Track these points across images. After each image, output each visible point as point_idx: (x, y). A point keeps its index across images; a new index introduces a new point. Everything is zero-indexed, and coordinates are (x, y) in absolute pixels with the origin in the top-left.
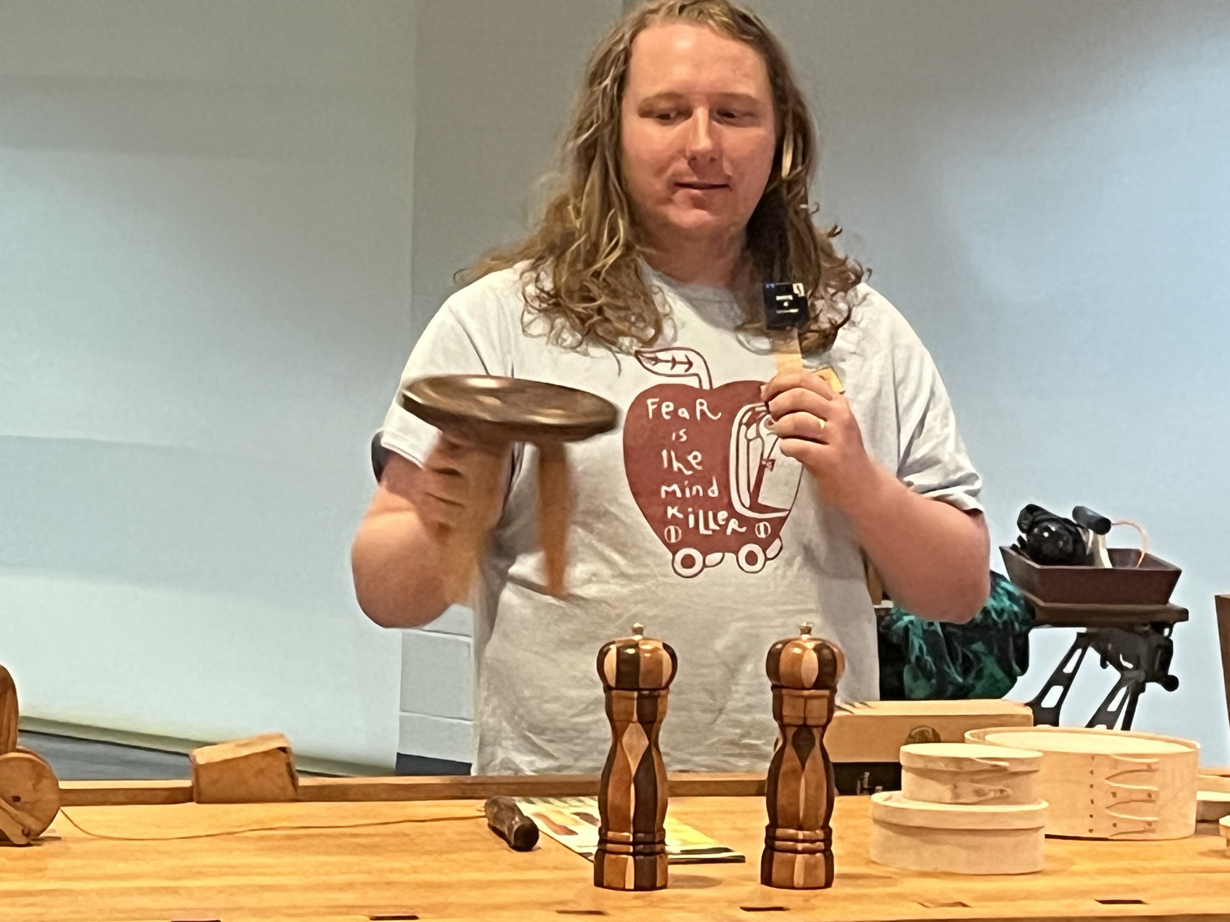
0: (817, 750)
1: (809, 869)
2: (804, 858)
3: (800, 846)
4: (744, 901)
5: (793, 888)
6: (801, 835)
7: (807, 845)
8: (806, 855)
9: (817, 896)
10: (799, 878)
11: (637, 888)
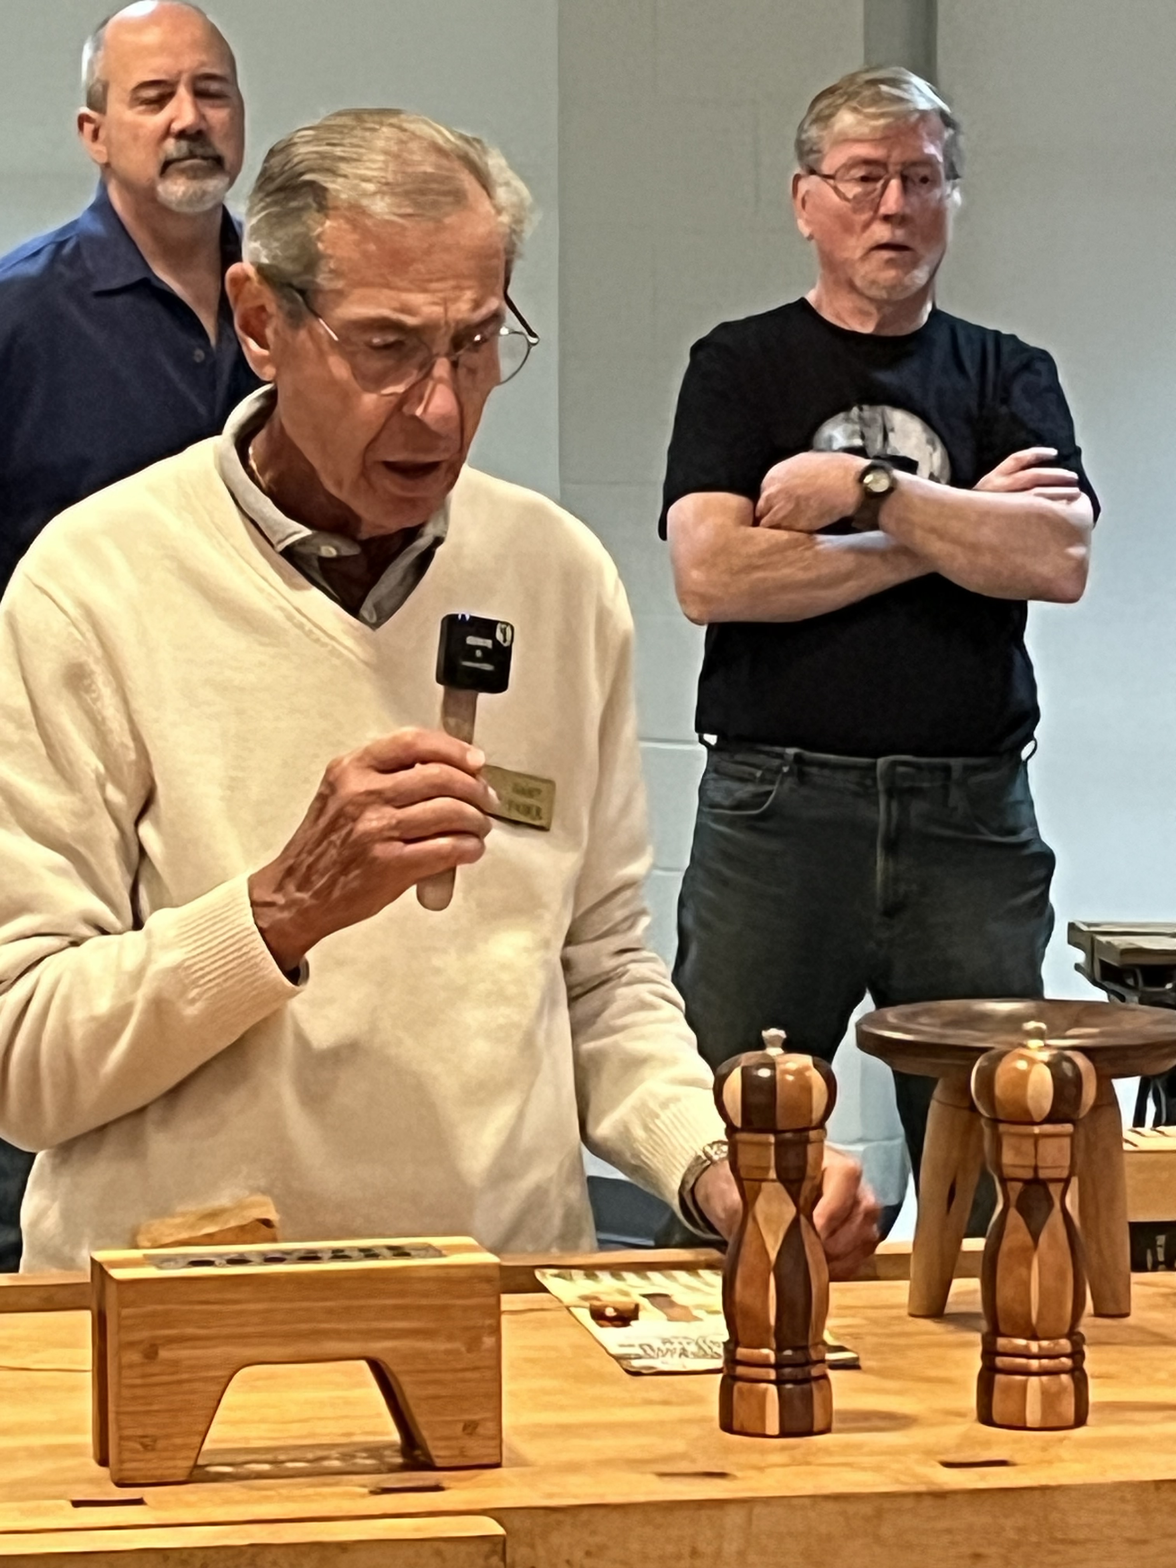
0: (1056, 1216)
1: (1049, 1399)
2: (1042, 1383)
3: (1034, 1364)
4: (946, 1451)
5: (1025, 1428)
6: (1034, 1347)
7: (1045, 1362)
8: (1045, 1378)
9: (1061, 1440)
10: (1033, 1413)
11: (784, 1433)
